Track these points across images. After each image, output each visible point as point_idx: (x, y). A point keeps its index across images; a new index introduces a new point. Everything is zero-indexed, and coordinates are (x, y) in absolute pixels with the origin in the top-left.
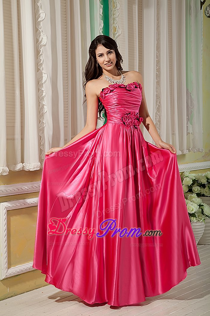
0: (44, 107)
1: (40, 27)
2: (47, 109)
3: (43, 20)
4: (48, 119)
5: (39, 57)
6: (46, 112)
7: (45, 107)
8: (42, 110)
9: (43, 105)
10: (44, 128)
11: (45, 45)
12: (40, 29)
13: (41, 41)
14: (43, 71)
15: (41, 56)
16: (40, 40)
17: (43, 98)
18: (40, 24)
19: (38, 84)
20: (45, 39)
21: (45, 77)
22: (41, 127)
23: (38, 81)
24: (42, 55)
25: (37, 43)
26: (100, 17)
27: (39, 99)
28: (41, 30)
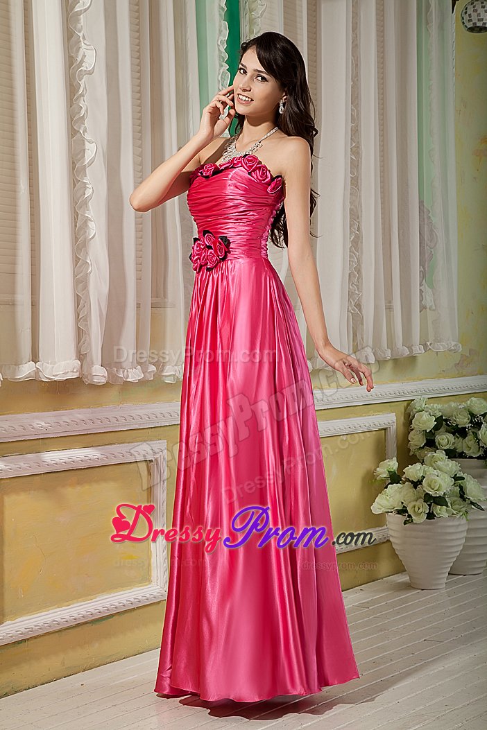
0: (87, 226)
1: (79, 26)
2: (96, 229)
3: (86, 10)
4: (98, 253)
5: (76, 100)
6: (93, 238)
7: (91, 225)
8: (82, 232)
9: (86, 220)
10: (87, 275)
11: (90, 73)
12: (80, 32)
13: (82, 62)
14: (87, 136)
15: (82, 98)
16: (79, 59)
17: (85, 203)
18: (78, 21)
19: (74, 169)
20: (91, 57)
21: (91, 151)
22: (81, 275)
23: (73, 163)
24: (83, 96)
25: (70, 68)
26: (220, 15)
27: (77, 205)
28: (81, 35)
